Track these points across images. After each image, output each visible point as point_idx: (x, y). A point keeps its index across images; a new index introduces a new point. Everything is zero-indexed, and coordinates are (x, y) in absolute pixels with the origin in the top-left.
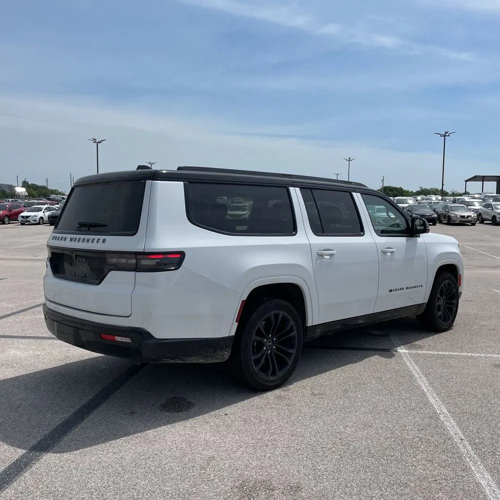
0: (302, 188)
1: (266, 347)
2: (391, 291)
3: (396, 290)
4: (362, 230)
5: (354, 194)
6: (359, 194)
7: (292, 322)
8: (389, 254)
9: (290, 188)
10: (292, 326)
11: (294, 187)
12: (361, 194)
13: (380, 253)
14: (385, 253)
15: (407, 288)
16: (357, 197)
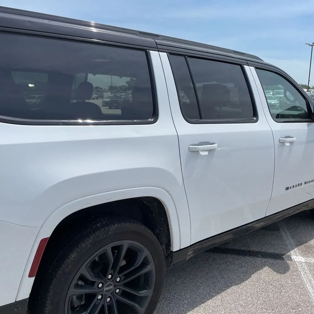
0: (171, 54)
1: (102, 295)
2: (287, 189)
3: (293, 187)
4: (255, 113)
5: (246, 67)
6: (253, 69)
7: (146, 253)
8: (287, 144)
9: (151, 52)
10: (146, 259)
11: (158, 51)
12: (256, 68)
13: (277, 143)
14: (282, 143)
15: (305, 183)
16: (251, 71)
